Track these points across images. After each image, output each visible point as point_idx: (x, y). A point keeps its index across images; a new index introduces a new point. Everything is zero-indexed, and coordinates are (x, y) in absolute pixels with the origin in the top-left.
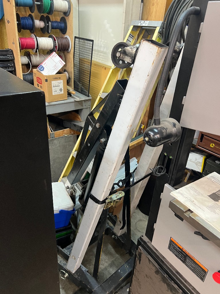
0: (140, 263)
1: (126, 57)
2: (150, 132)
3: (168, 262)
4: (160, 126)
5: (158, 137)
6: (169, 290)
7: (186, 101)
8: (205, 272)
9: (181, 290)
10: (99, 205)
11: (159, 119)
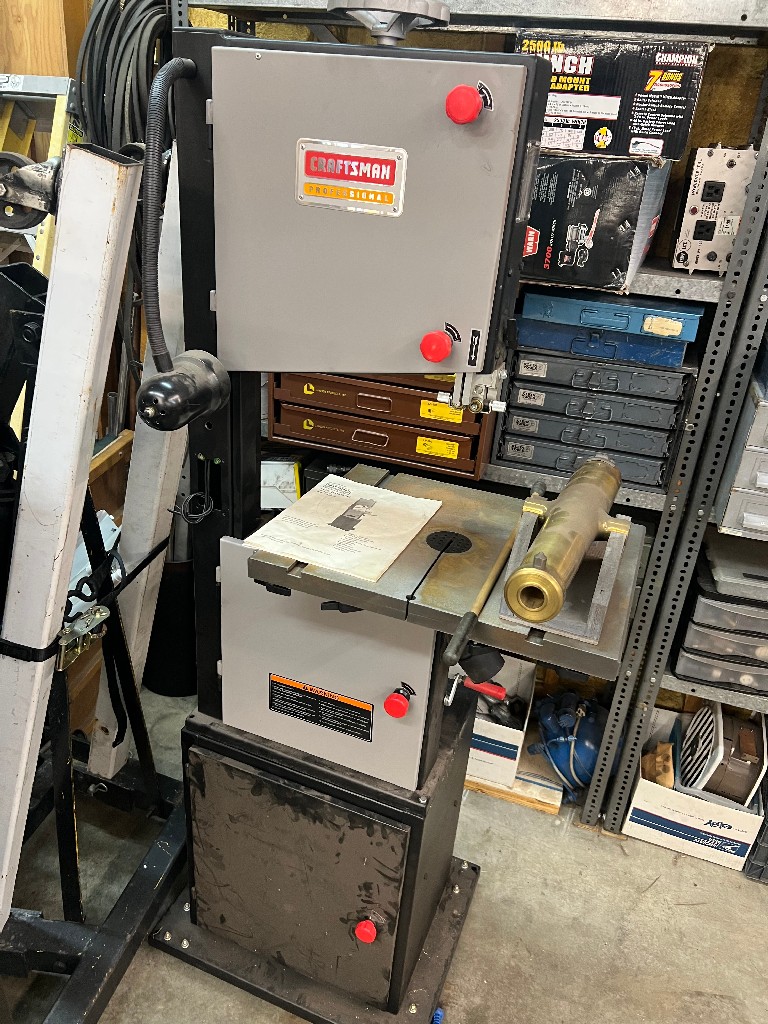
0: (203, 795)
1: (27, 194)
2: (151, 393)
3: (280, 746)
4: (173, 373)
5: (176, 400)
6: (300, 815)
7: (219, 300)
8: (367, 714)
9: (327, 797)
10: (40, 665)
11: (168, 354)
